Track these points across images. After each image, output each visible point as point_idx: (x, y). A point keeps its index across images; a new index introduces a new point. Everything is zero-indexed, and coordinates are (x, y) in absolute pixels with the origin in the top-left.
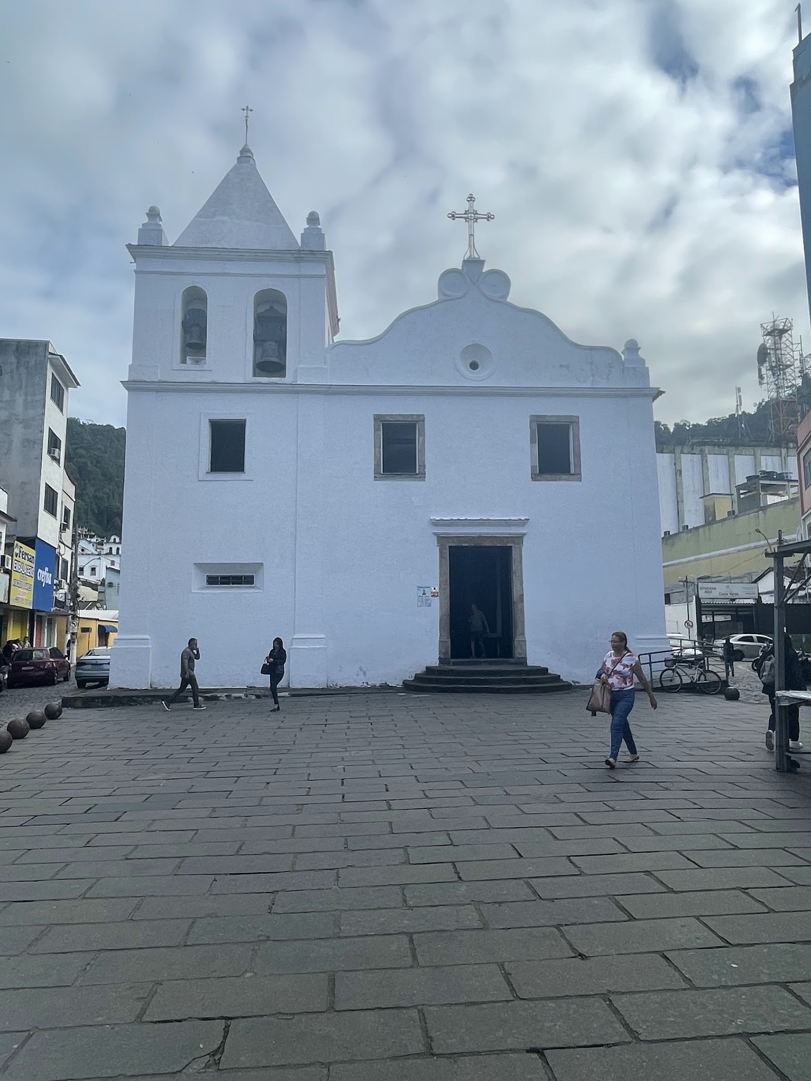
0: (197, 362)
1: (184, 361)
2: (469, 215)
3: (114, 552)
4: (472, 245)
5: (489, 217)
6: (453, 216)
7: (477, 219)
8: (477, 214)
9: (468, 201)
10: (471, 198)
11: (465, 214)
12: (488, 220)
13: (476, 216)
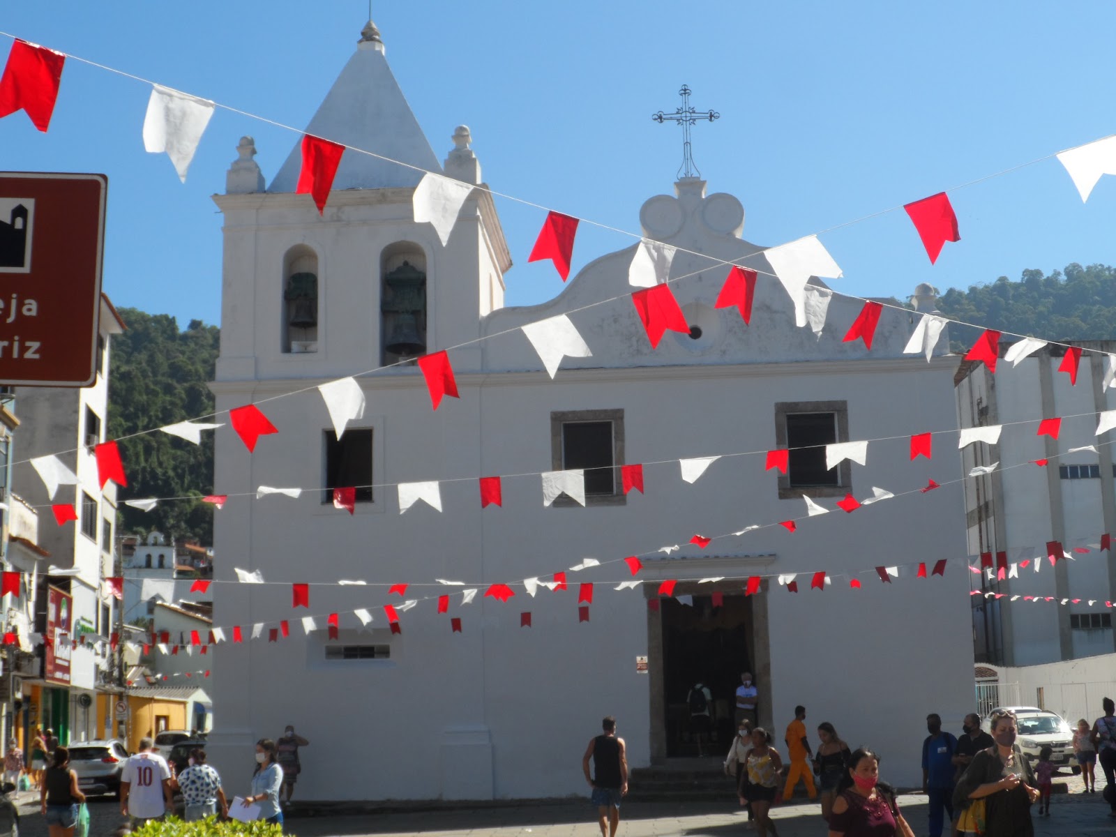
0: (305, 351)
1: (287, 349)
2: (684, 115)
3: (155, 562)
4: (688, 157)
5: (711, 116)
6: (660, 117)
7: (694, 120)
8: (694, 112)
9: (681, 94)
10: (685, 90)
11: (678, 113)
12: (711, 120)
13: (693, 115)
